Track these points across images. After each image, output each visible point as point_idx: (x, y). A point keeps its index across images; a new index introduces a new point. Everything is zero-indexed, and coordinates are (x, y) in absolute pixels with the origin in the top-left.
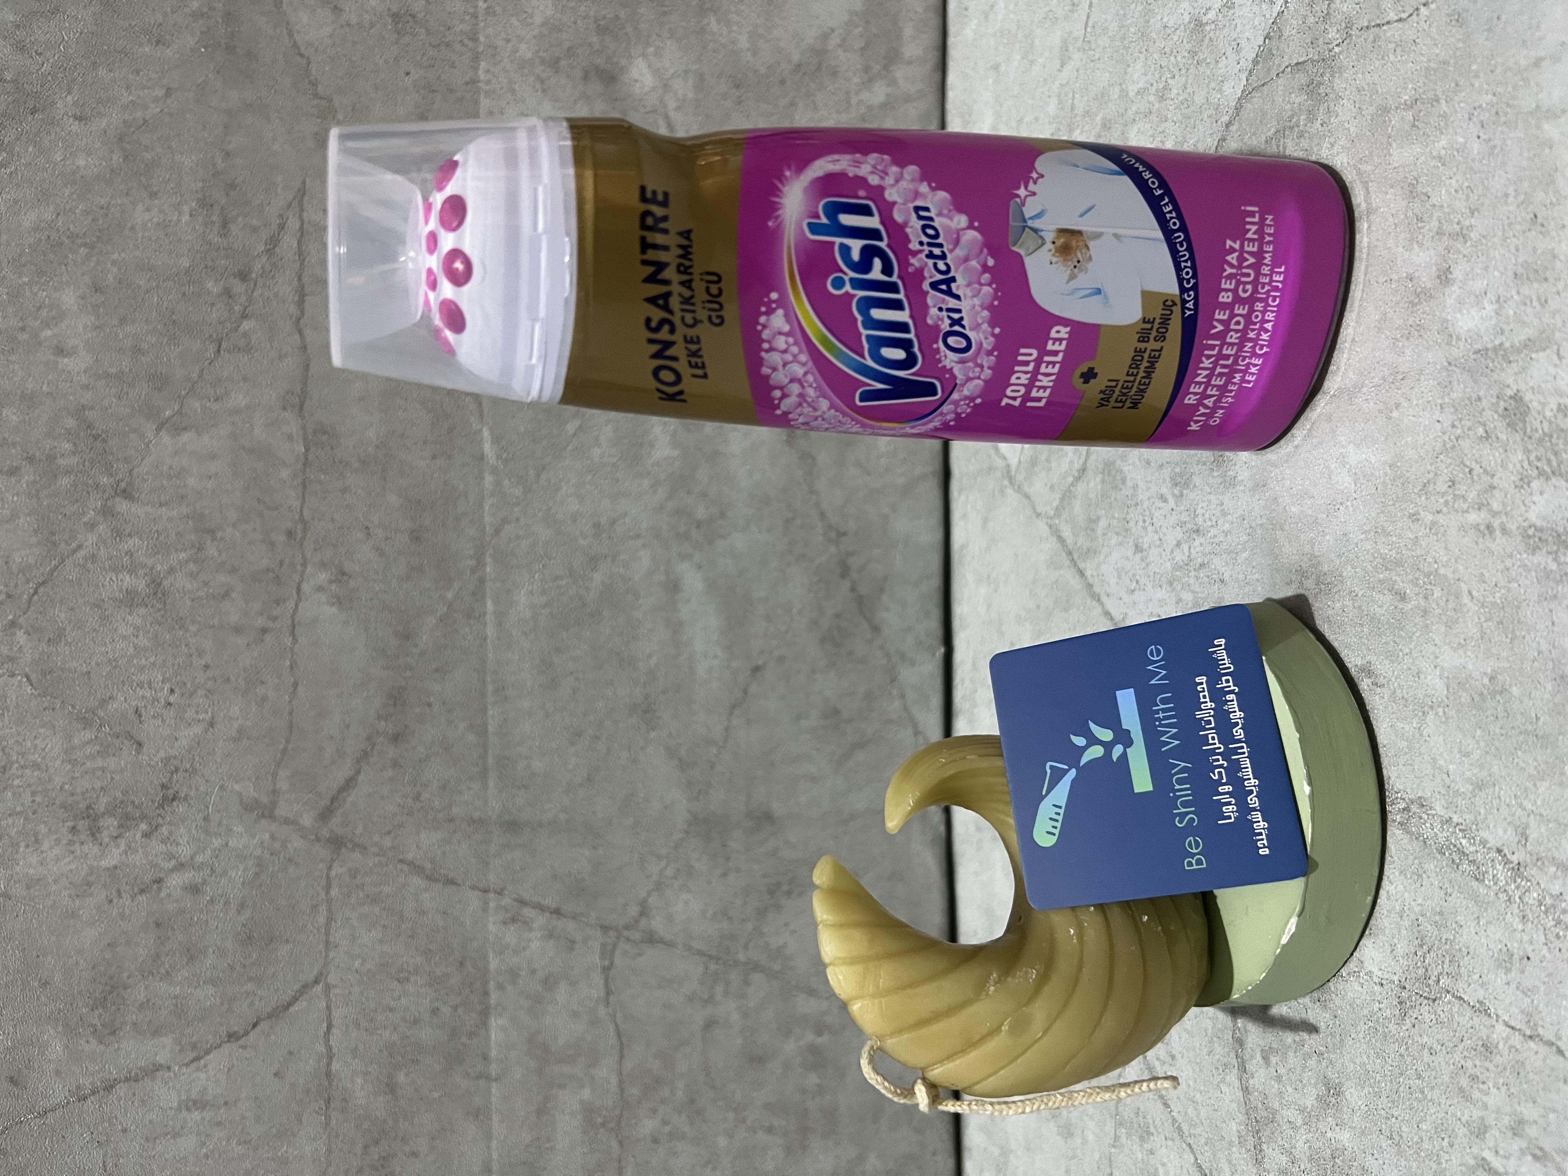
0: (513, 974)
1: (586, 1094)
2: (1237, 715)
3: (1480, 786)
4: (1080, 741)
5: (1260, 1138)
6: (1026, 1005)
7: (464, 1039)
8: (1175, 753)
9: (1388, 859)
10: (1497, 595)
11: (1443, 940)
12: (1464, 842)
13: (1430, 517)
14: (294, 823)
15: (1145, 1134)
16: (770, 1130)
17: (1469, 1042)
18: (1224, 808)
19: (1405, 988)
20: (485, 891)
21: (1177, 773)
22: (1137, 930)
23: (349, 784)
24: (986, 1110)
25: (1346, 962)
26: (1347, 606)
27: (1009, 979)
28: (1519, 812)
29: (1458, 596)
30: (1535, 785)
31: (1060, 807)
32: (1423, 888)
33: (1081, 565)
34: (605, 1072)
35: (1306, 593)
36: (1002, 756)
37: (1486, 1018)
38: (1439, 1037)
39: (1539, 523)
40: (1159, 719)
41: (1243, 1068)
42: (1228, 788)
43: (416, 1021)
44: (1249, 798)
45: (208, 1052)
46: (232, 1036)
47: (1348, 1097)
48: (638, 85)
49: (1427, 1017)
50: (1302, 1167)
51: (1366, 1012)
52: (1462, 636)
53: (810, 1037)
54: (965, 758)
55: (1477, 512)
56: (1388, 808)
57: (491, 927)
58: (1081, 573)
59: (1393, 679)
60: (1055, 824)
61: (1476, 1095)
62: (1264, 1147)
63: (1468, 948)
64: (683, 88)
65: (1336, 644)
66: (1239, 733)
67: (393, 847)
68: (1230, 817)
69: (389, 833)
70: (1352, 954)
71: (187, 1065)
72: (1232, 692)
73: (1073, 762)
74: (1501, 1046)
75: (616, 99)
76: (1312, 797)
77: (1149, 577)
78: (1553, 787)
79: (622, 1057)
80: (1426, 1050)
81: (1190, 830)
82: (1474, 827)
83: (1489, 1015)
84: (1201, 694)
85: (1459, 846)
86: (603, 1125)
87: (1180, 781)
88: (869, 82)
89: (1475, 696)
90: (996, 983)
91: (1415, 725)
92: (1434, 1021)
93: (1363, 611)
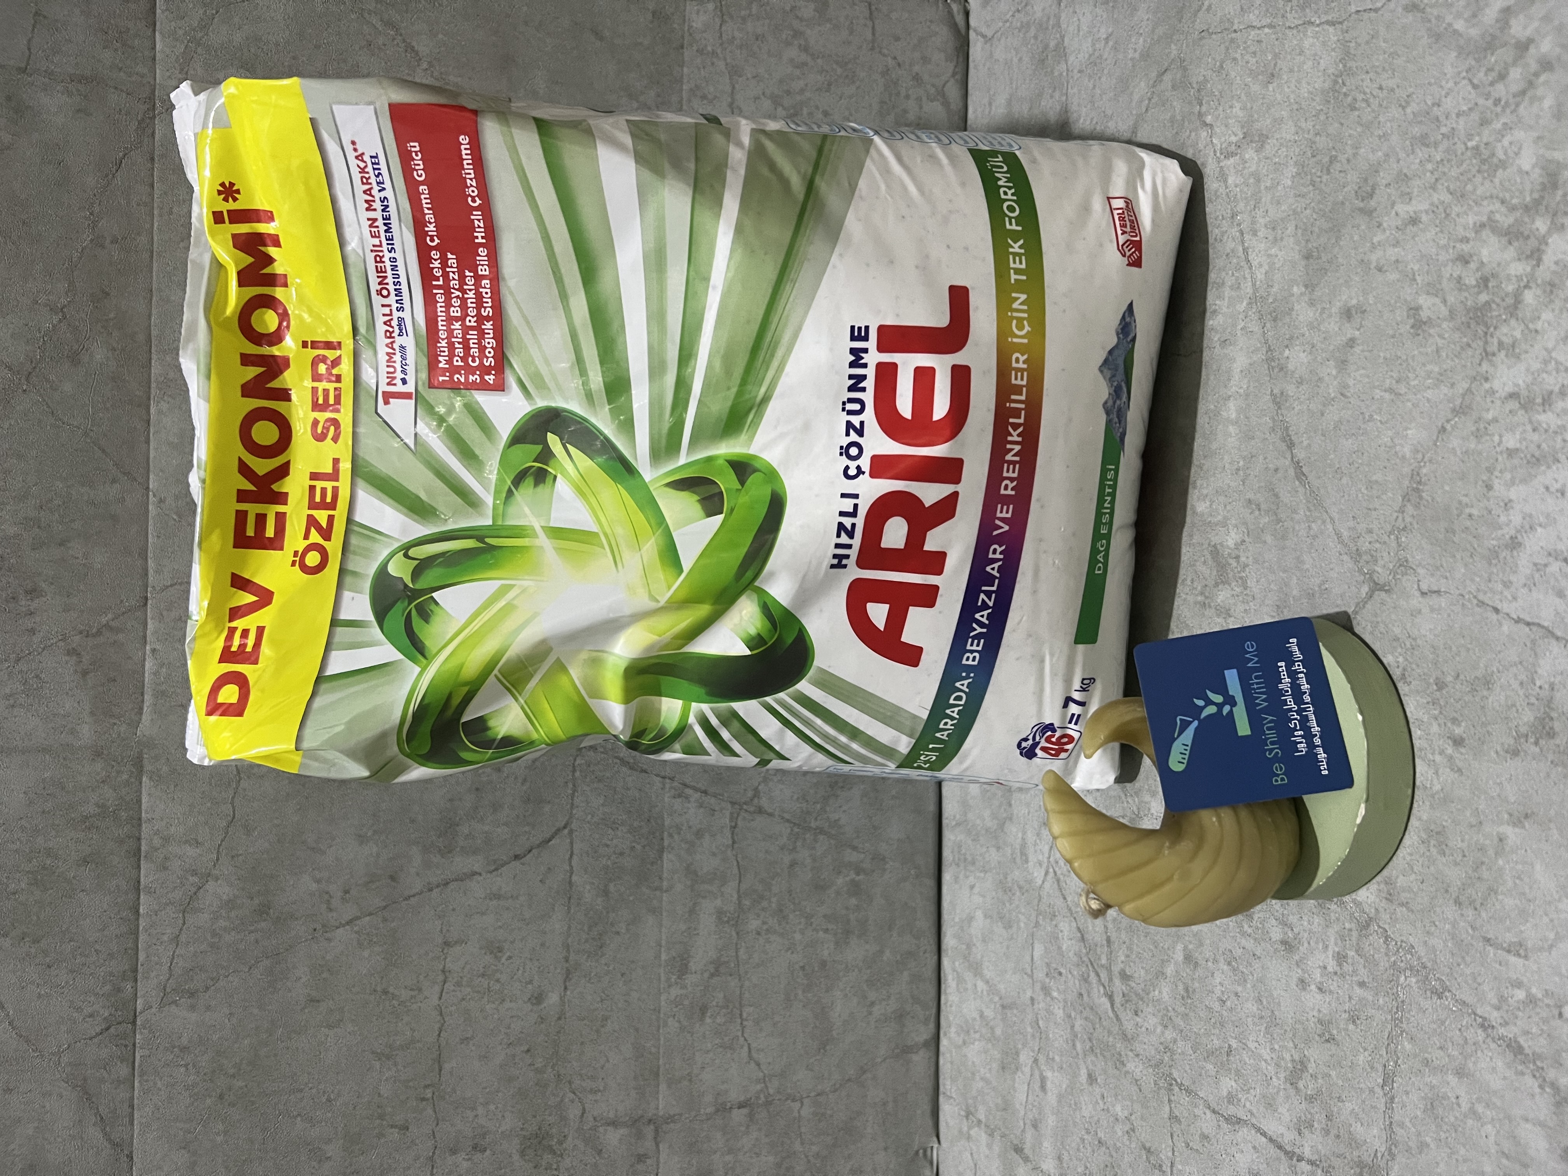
0: (678, 828)
1: (718, 902)
7: (649, 866)
16: (826, 931)
20: (664, 778)
34: (730, 889)
43: (621, 854)
45: (502, 866)
46: (517, 857)
53: (852, 875)
57: (666, 799)
71: (491, 872)
79: (740, 881)
86: (728, 922)
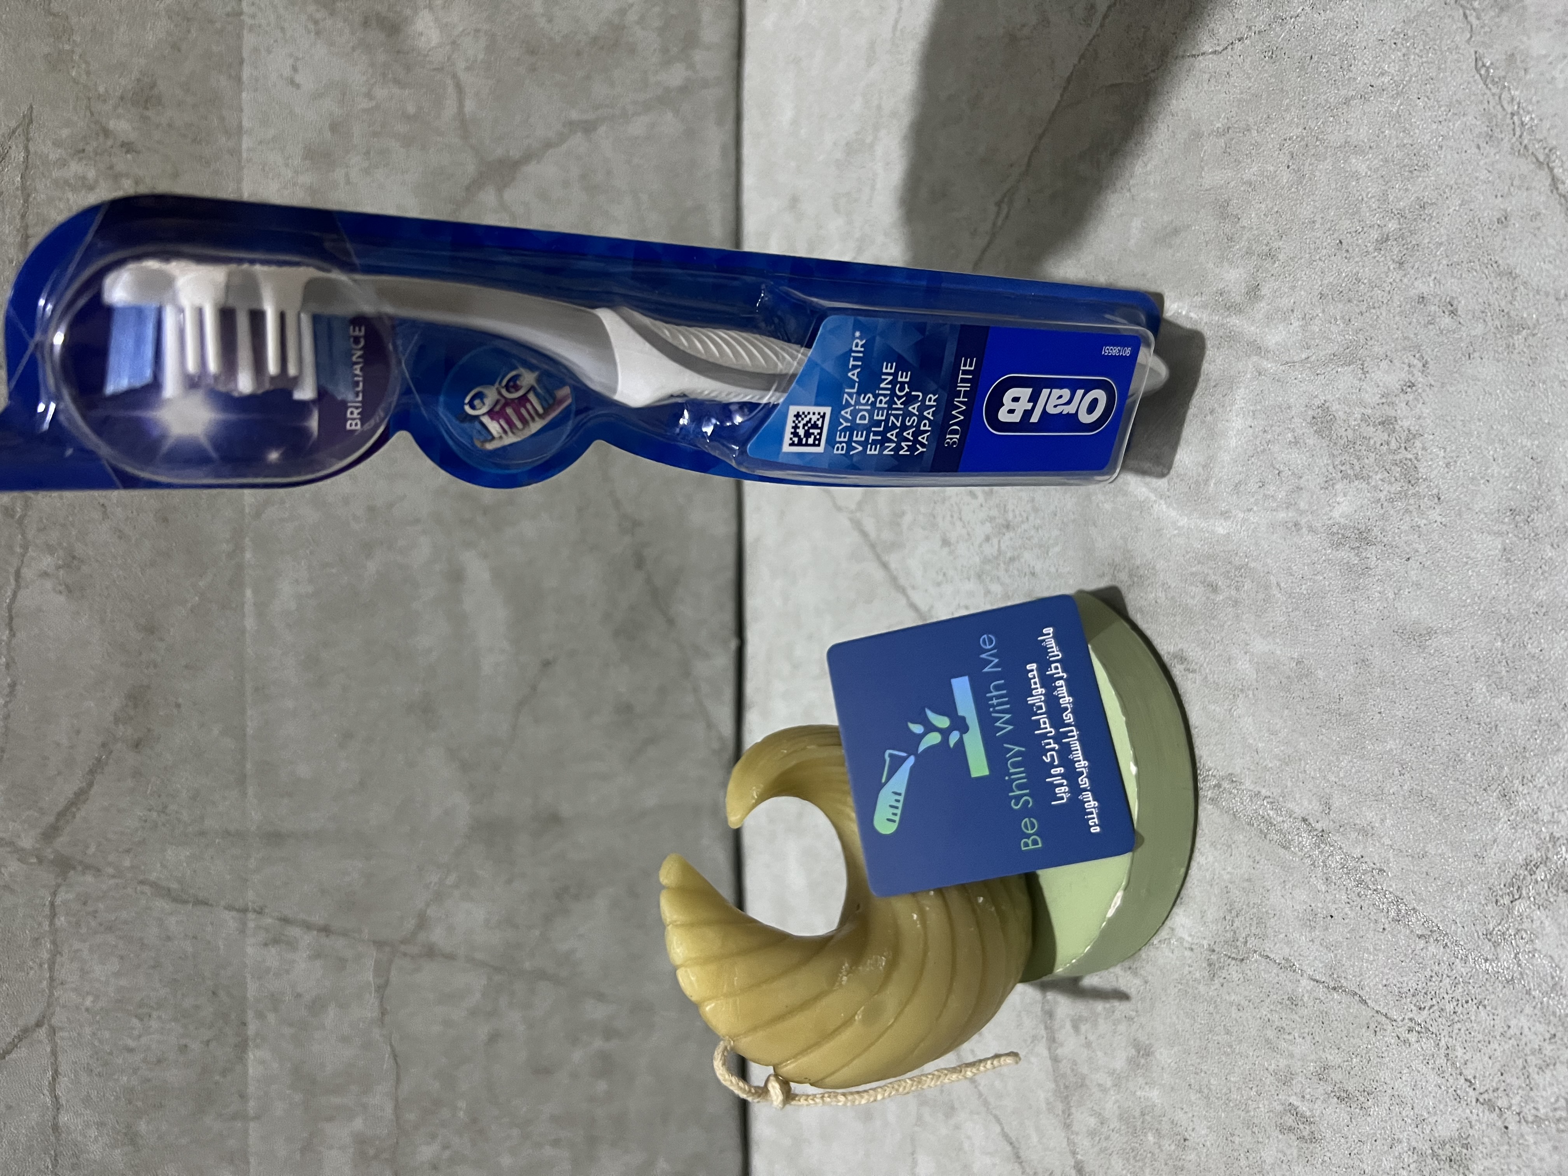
0: (276, 1000)
1: (358, 1124)
2: (1066, 700)
3: (1286, 761)
4: (917, 729)
5: (1068, 1103)
6: (877, 993)
7: (217, 1078)
8: (1008, 738)
9: (1199, 832)
10: (1304, 587)
11: (1251, 904)
12: (1271, 813)
13: (1241, 515)
14: (11, 843)
15: (950, 1110)
16: (556, 1143)
17: (1275, 997)
18: (1057, 790)
19: (1214, 951)
20: (244, 910)
21: (1011, 758)
22: (974, 911)
23: (81, 797)
24: (839, 1101)
25: (1158, 930)
26: (1160, 598)
27: (860, 968)
28: (1324, 784)
29: (1267, 587)
30: (1338, 759)
31: (900, 794)
32: (1232, 858)
33: (886, 558)
34: (379, 1098)
35: (1119, 585)
36: (840, 745)
37: (1291, 973)
38: (1247, 993)
39: (1342, 521)
40: (993, 706)
41: (1052, 1039)
42: (1060, 770)
43: (160, 1062)
44: (1080, 779)
47: (1158, 1056)
48: (423, 39)
49: (1235, 976)
50: (1111, 1127)
51: (1176, 976)
52: (1271, 624)
53: (598, 1043)
54: (804, 749)
55: (1285, 510)
56: (1200, 785)
57: (250, 950)
58: (885, 566)
59: (1205, 665)
60: (895, 811)
61: (1283, 1045)
62: (1073, 1110)
63: (1274, 910)
64: (474, 48)
65: (1148, 633)
66: (1068, 717)
67: (132, 867)
68: (1062, 798)
69: (128, 851)
70: (1163, 923)
72: (1061, 678)
73: (912, 750)
74: (1306, 999)
75: (398, 52)
76: (1138, 777)
77: (956, 569)
78: (1355, 760)
79: (398, 1080)
80: (1234, 1007)
81: (1026, 812)
82: (1281, 799)
83: (1294, 971)
84: (1032, 681)
85: (1266, 817)
86: (376, 1157)
87: (1015, 765)
88: (667, 63)
89: (1283, 680)
90: (848, 973)
91: (1225, 707)
92: (1242, 979)
93: (1176, 602)
